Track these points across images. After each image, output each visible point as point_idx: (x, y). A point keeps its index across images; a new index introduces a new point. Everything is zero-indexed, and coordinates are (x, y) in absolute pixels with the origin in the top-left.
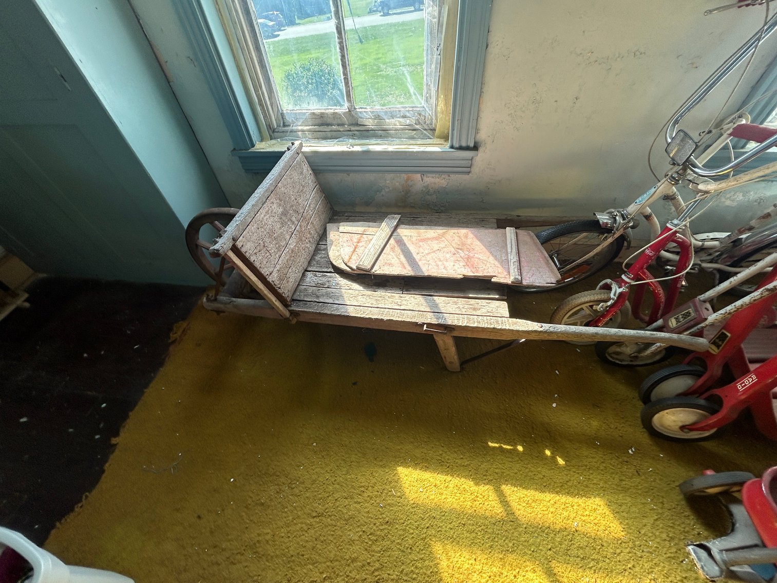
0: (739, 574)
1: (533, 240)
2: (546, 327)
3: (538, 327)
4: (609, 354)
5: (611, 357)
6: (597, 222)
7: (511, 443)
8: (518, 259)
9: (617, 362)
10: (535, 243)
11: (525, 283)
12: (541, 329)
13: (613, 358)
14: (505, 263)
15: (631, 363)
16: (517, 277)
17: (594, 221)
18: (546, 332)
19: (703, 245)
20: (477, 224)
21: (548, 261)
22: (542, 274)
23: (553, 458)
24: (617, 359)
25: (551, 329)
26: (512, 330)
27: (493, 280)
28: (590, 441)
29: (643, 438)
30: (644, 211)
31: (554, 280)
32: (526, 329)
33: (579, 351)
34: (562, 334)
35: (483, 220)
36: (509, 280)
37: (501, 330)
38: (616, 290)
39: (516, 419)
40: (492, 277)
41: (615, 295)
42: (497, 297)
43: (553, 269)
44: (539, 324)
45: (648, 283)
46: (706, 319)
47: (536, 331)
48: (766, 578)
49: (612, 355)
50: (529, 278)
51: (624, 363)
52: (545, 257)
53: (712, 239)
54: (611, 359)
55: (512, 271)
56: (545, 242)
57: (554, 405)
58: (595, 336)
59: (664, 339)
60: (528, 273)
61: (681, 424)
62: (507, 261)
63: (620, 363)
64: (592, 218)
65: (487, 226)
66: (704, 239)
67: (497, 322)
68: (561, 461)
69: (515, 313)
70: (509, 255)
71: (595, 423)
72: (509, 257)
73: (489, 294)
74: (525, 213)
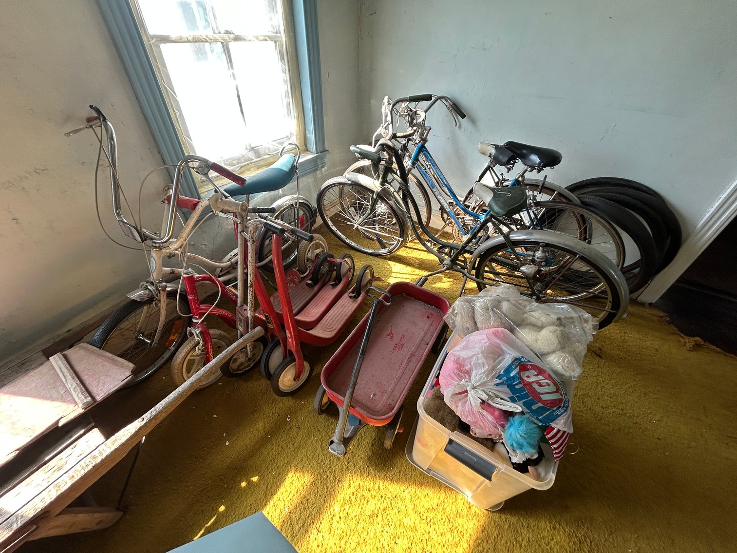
0: (351, 436)
1: (89, 350)
2: (147, 416)
3: (139, 423)
4: (238, 370)
5: (240, 370)
6: (134, 301)
7: (212, 515)
8: (78, 382)
9: (247, 369)
10: (92, 352)
11: (99, 398)
12: (145, 422)
13: (242, 369)
14: (65, 397)
15: (255, 362)
16: (85, 401)
17: (131, 301)
18: (150, 420)
19: (232, 262)
20: (17, 373)
21: (113, 360)
22: (113, 376)
23: (250, 483)
24: (245, 368)
25: (154, 413)
26: (116, 450)
27: (60, 424)
28: (264, 441)
29: (288, 402)
30: (163, 273)
31: (128, 373)
32: (129, 435)
33: (221, 384)
34: (165, 408)
35: (23, 364)
36: (79, 410)
37: (102, 461)
38: (196, 331)
39: (205, 489)
40: (58, 422)
41: (198, 337)
42: (82, 431)
43: (122, 363)
44: (140, 419)
45: (209, 313)
46: (248, 317)
47: (141, 428)
48: (358, 424)
49: (240, 368)
50: (102, 390)
51: (251, 366)
52: (109, 358)
53: (234, 255)
54: (242, 371)
55: (77, 399)
56: (102, 344)
57: (227, 443)
58: (192, 386)
59: (236, 348)
60: (98, 386)
61: (292, 379)
62: (68, 392)
63: (249, 368)
64: (127, 301)
65: (33, 366)
66: (231, 258)
67: (95, 457)
68: (255, 479)
69: (109, 432)
70: (66, 384)
71: (260, 425)
72: (68, 387)
73: (71, 437)
74: (75, 324)
